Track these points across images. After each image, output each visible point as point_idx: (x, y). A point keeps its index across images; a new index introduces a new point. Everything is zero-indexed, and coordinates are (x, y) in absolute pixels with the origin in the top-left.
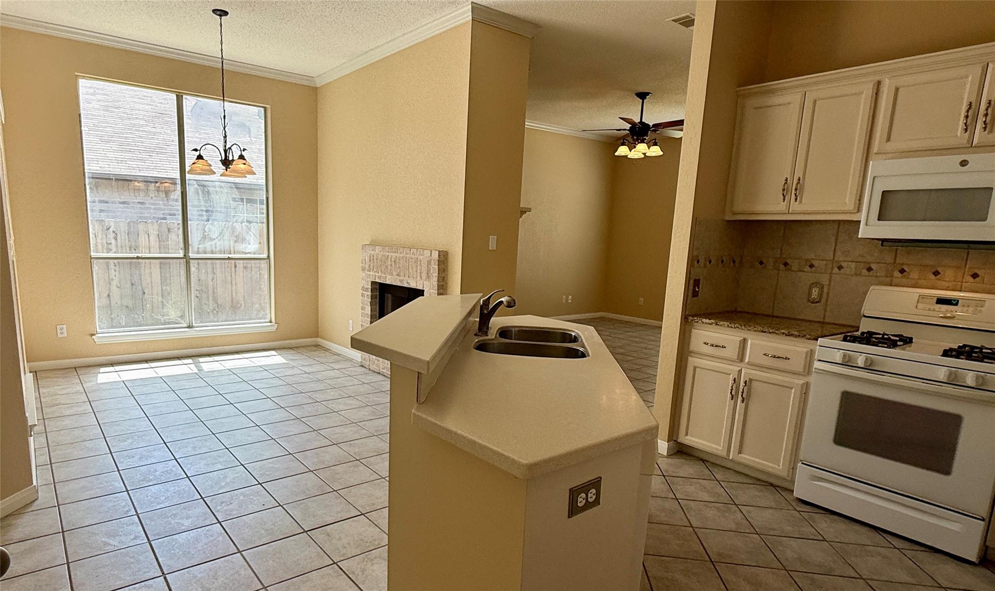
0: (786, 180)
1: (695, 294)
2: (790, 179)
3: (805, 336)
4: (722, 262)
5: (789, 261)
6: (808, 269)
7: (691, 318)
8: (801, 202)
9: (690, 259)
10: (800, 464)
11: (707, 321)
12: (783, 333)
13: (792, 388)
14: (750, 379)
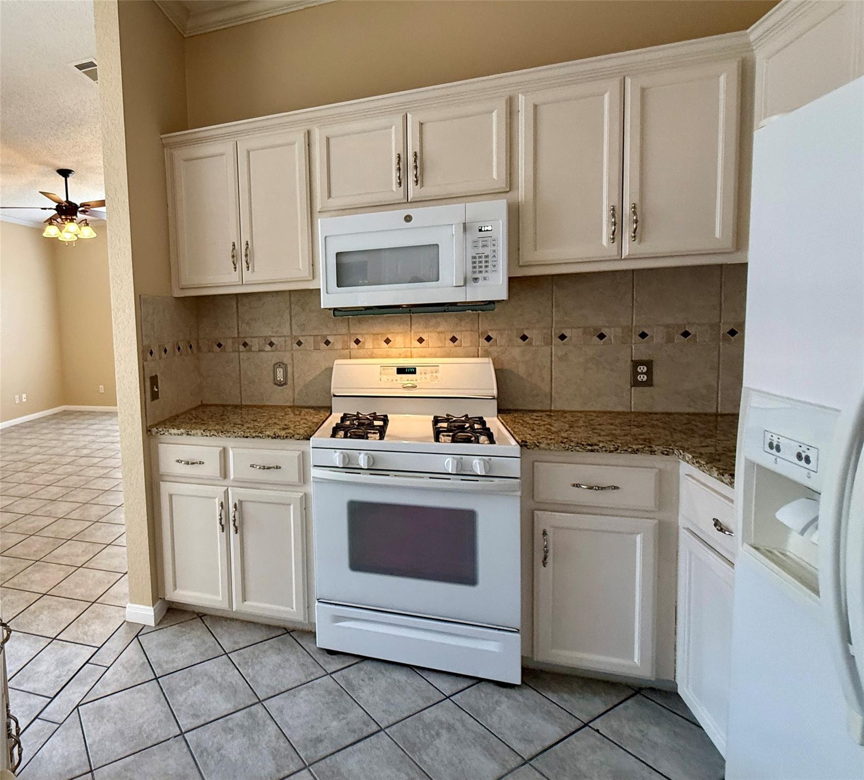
0: (234, 245)
1: (155, 396)
2: (238, 243)
3: (293, 436)
4: (179, 349)
5: (247, 341)
6: (268, 348)
7: (154, 430)
8: (253, 270)
9: (140, 351)
10: (317, 604)
11: (175, 431)
12: (268, 436)
13: (290, 505)
14: (239, 500)
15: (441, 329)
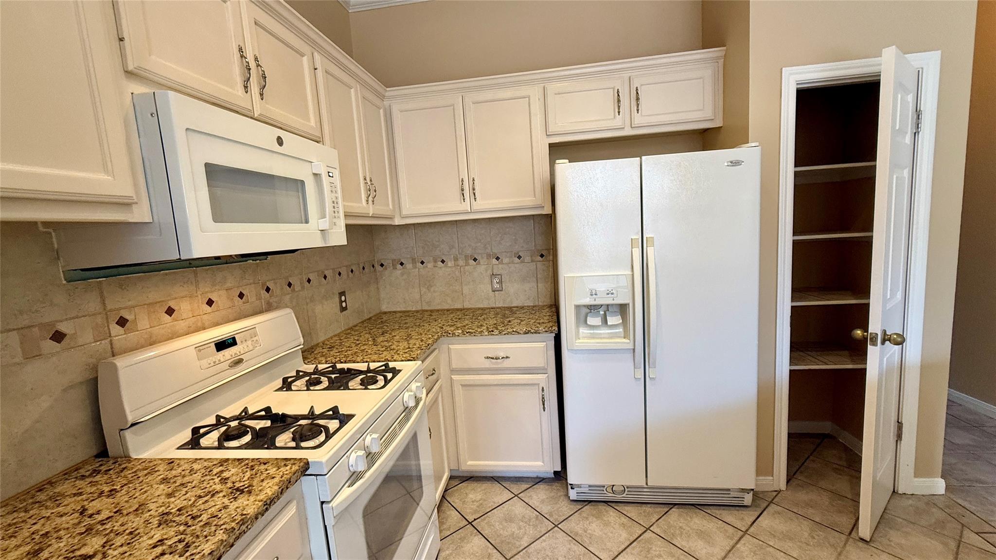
15: (229, 285)
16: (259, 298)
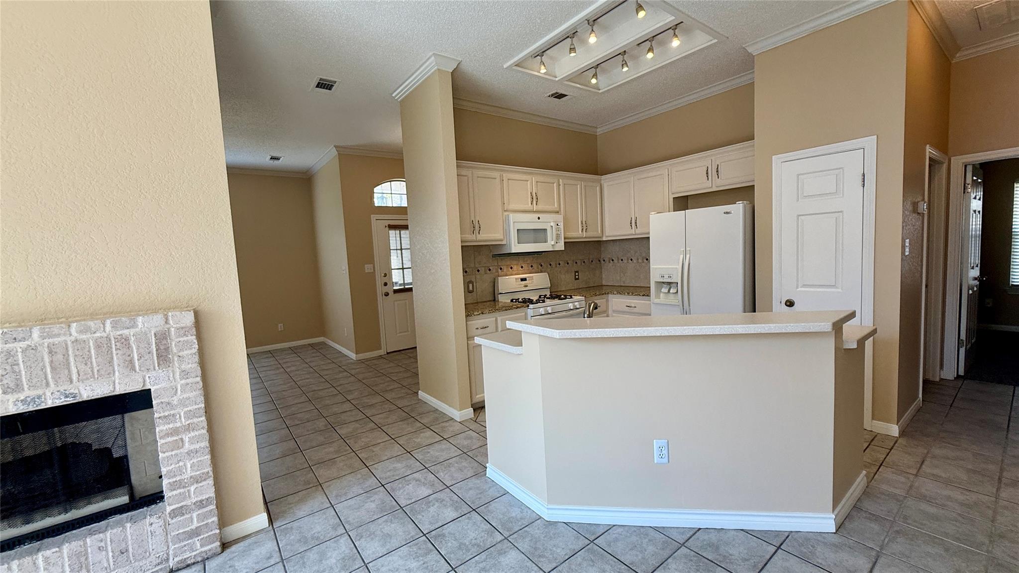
0: (473, 221)
15: (528, 262)
16: (538, 268)
